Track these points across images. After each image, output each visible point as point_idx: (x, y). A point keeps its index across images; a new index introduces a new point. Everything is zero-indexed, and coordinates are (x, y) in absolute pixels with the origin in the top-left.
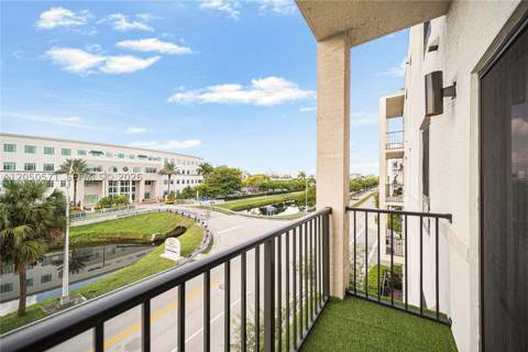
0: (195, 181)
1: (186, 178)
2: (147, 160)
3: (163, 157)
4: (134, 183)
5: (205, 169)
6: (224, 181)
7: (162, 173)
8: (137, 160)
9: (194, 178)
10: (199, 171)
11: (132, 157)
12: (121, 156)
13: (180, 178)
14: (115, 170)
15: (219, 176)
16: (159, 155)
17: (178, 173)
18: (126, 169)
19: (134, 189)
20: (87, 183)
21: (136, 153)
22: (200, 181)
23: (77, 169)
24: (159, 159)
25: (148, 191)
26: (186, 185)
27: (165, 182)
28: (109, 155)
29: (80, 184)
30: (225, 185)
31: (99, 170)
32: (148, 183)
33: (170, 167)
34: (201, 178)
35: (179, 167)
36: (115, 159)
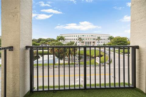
0: (107, 42)
1: (104, 41)
2: (93, 37)
3: (97, 35)
4: (90, 42)
5: (111, 38)
6: (118, 42)
7: (97, 40)
8: (91, 37)
9: (107, 41)
10: (109, 39)
11: (90, 36)
12: (88, 36)
13: (102, 41)
14: (86, 39)
15: (116, 40)
16: (96, 35)
17: (101, 40)
18: (88, 39)
19: (90, 44)
20: (82, 42)
21: (91, 35)
22: (109, 42)
23: (80, 39)
24: (96, 36)
25: (93, 44)
26: (104, 43)
27: (98, 42)
28: (85, 36)
29: (81, 42)
30: (119, 43)
31: (84, 39)
32: (93, 42)
33: (99, 38)
34: (109, 41)
35: (102, 38)
36: (87, 37)
